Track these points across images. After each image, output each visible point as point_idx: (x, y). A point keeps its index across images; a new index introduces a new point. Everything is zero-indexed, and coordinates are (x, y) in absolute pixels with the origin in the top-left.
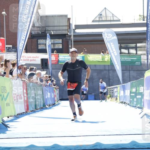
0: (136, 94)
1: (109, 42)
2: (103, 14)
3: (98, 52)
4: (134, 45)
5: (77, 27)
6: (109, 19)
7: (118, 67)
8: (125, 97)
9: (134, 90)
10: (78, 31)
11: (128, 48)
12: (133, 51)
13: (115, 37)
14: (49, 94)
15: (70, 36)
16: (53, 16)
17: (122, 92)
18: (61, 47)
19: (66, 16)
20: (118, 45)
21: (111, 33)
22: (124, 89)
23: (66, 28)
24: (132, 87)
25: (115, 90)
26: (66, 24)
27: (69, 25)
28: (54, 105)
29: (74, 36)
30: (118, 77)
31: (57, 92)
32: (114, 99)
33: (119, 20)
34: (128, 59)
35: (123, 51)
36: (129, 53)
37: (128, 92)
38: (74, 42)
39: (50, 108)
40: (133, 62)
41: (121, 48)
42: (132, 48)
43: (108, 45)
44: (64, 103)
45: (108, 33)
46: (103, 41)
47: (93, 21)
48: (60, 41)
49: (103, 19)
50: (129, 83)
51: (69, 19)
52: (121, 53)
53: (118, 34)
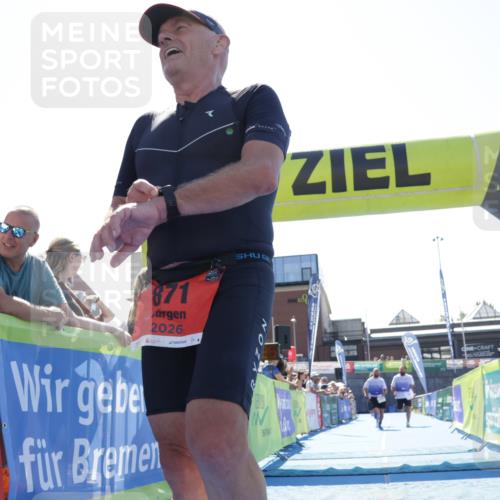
0: (443, 404)
1: (410, 347)
2: (401, 316)
3: (397, 358)
4: (436, 349)
5: (373, 331)
6: (407, 321)
7: (421, 375)
8: (431, 408)
9: (440, 400)
10: (374, 336)
11: (431, 352)
12: (436, 355)
13: (416, 341)
14: (345, 407)
15: (365, 342)
16: (346, 321)
17: (427, 404)
18: (355, 353)
19: (360, 320)
20: (419, 350)
21: (411, 336)
22: (429, 398)
23: (361, 333)
24: (438, 396)
25: (420, 400)
26: (360, 328)
27: (364, 330)
28: (351, 419)
29: (371, 341)
30: (421, 385)
31: (354, 404)
32: (418, 410)
33: (418, 322)
34: (433, 365)
35: (426, 355)
36: (432, 358)
37: (434, 403)
38: (371, 347)
39: (346, 423)
40: (437, 369)
41: (423, 352)
42: (436, 352)
43: (408, 350)
44: (362, 417)
45: (408, 336)
46: (402, 345)
47: (391, 324)
48: (355, 347)
49: (401, 321)
50: (435, 393)
51: (363, 324)
52: (423, 358)
53: (419, 338)
